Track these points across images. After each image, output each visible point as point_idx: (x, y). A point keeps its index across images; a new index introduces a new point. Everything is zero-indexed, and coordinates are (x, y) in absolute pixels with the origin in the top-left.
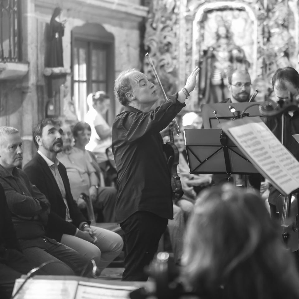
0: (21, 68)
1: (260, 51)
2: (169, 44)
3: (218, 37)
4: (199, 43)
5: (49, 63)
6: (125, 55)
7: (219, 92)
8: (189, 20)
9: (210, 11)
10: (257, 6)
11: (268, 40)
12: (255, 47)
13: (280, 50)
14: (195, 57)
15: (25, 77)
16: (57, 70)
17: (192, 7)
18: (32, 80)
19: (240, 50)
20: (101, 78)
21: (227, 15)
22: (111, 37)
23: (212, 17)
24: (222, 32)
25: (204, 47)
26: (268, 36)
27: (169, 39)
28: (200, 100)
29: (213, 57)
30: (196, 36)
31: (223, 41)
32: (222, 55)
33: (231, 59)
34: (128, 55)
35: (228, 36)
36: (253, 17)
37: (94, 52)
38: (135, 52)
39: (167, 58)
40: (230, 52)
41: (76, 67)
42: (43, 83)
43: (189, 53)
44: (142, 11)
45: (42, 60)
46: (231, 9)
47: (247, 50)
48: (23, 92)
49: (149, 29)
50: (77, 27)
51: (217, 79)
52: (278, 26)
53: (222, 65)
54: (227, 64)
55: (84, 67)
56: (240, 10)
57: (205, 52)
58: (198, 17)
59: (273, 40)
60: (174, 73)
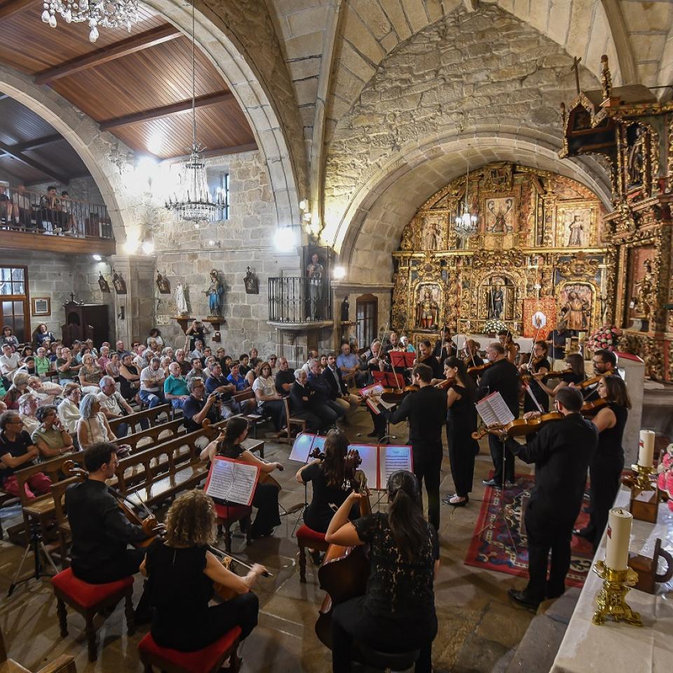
0: (330, 322)
1: (444, 304)
2: (403, 300)
3: (425, 297)
4: (417, 300)
5: (343, 319)
6: (383, 305)
8: (412, 289)
9: (423, 285)
10: (443, 284)
11: (448, 300)
12: (442, 302)
13: (452, 305)
14: (415, 306)
15: (332, 326)
16: (346, 322)
17: (414, 284)
18: (335, 327)
19: (435, 303)
20: (372, 316)
21: (430, 287)
22: (376, 298)
24: (427, 294)
25: (419, 302)
26: (447, 298)
27: (403, 298)
28: (416, 325)
29: (423, 307)
30: (415, 296)
31: (428, 299)
32: (427, 305)
33: (431, 307)
34: (385, 305)
35: (430, 297)
37: (368, 306)
38: (388, 303)
39: (402, 306)
40: (430, 304)
41: (359, 314)
42: (340, 327)
43: (412, 304)
44: (391, 285)
45: (340, 317)
46: (432, 285)
47: (438, 303)
48: (331, 332)
49: (395, 293)
50: (360, 297)
51: (424, 316)
52: (452, 293)
53: (427, 310)
54: (429, 310)
55: (363, 314)
56: (436, 285)
57: (419, 304)
58: (417, 288)
59: (450, 300)
60: (405, 313)
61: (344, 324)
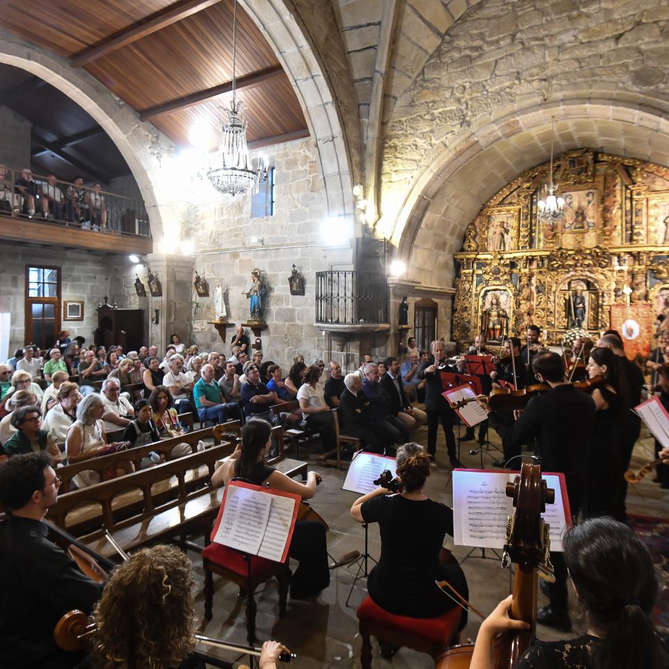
0: (386, 326)
1: (514, 312)
2: (466, 307)
3: (492, 304)
4: (482, 307)
5: (401, 323)
6: (444, 313)
7: (492, 332)
8: (477, 295)
9: (489, 291)
10: (513, 289)
11: (519, 306)
12: (512, 310)
13: (525, 312)
14: (480, 314)
15: (388, 330)
16: (404, 326)
17: (478, 289)
18: (392, 331)
19: (504, 311)
20: (430, 325)
21: (498, 293)
22: (436, 304)
23: (489, 293)
24: (494, 301)
25: (484, 310)
26: (518, 304)
27: (466, 305)
29: (489, 314)
30: (480, 303)
31: (495, 306)
32: (494, 313)
33: (499, 316)
34: (446, 313)
35: (498, 304)
36: (511, 294)
37: (427, 312)
38: (449, 311)
39: (465, 314)
40: (498, 312)
41: (417, 321)
42: (397, 332)
43: (477, 312)
44: (452, 290)
45: (397, 320)
46: (500, 290)
47: (507, 311)
48: (387, 337)
49: (456, 299)
50: (417, 302)
51: (491, 325)
52: (524, 299)
53: (494, 318)
54: (496, 318)
55: (421, 322)
56: (505, 290)
57: (485, 312)
58: (482, 294)
59: (522, 307)
60: (469, 322)
61: (402, 329)
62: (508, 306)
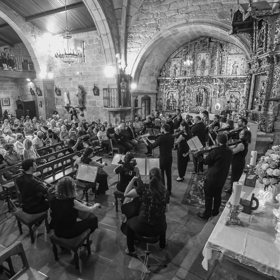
0: (130, 108)
2: (161, 98)
3: (171, 97)
4: (167, 98)
7: (170, 108)
8: (165, 94)
9: (170, 92)
10: (178, 91)
11: (180, 98)
12: (178, 99)
13: (182, 100)
14: (166, 101)
17: (166, 91)
18: (132, 110)
19: (175, 99)
20: (148, 105)
21: (173, 93)
22: (150, 97)
23: (170, 93)
25: (168, 99)
27: (161, 97)
28: (167, 109)
30: (167, 97)
31: (172, 98)
32: (171, 100)
33: (173, 101)
34: (154, 100)
35: (173, 97)
36: (178, 93)
37: (146, 101)
38: (155, 99)
39: (161, 101)
41: (142, 104)
42: (134, 110)
43: (165, 100)
44: (156, 92)
45: (134, 106)
47: (176, 99)
48: (130, 112)
49: (158, 95)
50: (142, 97)
51: (170, 105)
52: (182, 95)
53: (171, 102)
55: (144, 104)
56: (175, 92)
57: (168, 100)
58: (167, 93)
60: (162, 104)
61: (136, 109)
62: (176, 98)
